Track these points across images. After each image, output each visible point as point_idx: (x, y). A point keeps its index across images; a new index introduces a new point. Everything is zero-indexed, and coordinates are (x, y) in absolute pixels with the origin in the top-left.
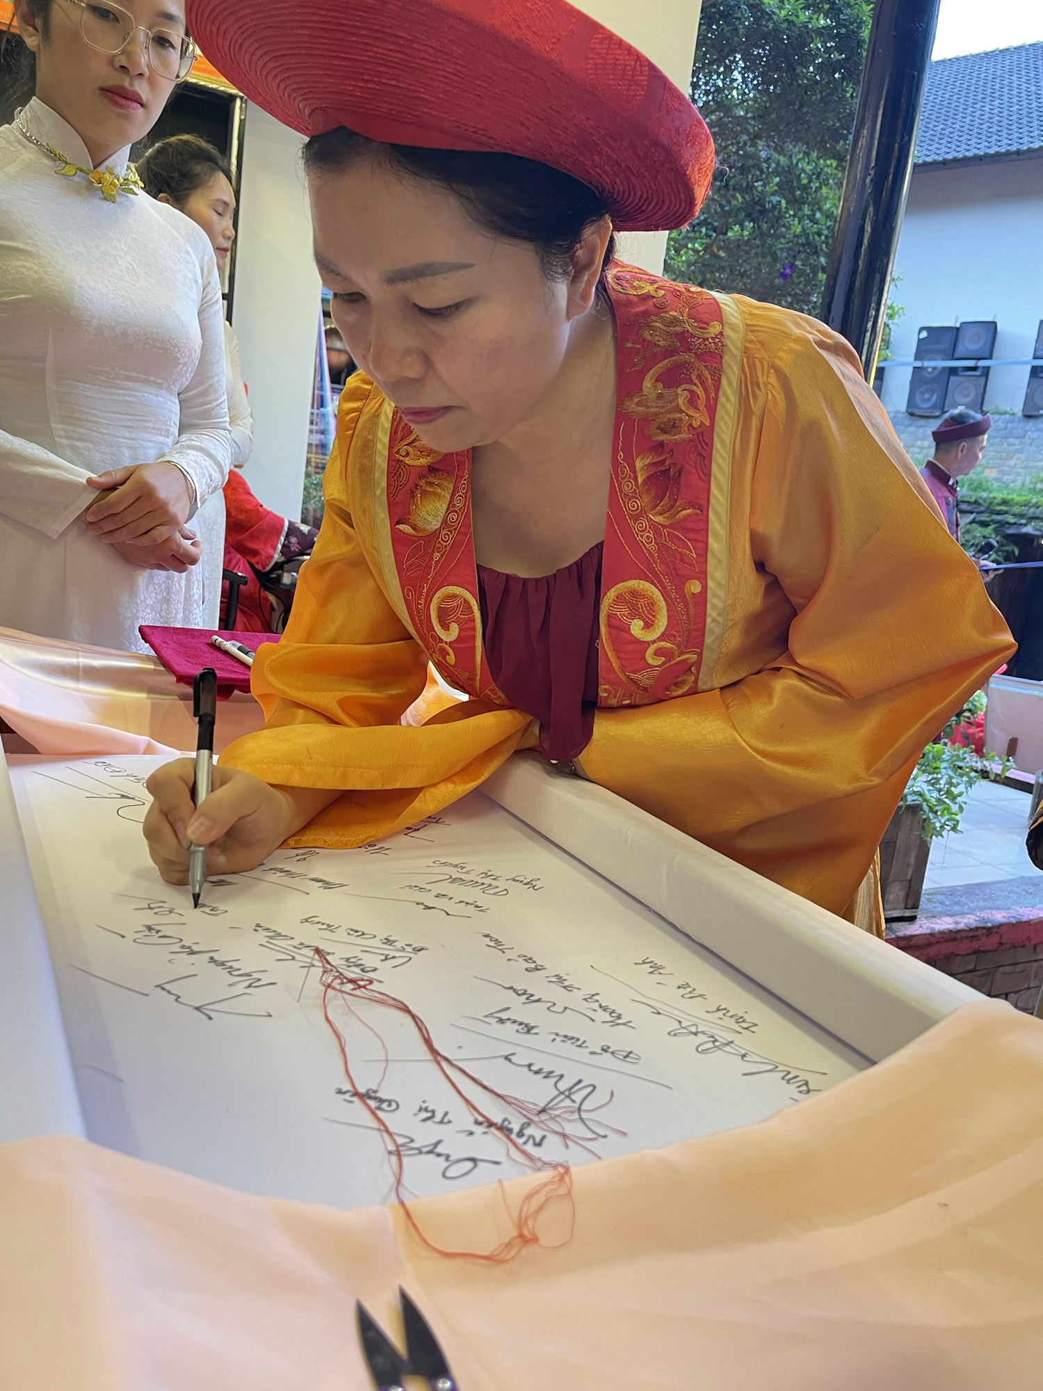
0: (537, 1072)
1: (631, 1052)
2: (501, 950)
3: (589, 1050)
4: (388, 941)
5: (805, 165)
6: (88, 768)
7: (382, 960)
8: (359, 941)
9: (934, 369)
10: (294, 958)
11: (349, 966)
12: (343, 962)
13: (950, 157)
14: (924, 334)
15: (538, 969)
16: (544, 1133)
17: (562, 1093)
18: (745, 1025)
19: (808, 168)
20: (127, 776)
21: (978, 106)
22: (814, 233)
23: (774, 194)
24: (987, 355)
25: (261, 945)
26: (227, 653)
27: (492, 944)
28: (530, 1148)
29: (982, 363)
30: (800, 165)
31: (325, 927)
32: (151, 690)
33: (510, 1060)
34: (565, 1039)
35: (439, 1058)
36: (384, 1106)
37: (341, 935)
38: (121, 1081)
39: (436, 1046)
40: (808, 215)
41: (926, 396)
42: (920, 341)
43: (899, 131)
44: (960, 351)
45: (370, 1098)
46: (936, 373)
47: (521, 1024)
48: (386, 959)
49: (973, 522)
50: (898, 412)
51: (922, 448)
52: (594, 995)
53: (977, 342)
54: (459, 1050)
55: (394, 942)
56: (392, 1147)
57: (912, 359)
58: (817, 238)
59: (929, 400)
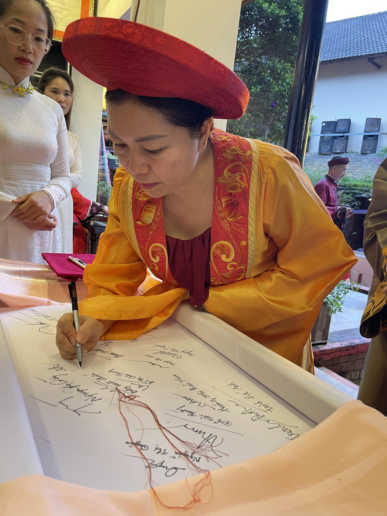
0: (196, 431)
1: (228, 422)
2: (180, 381)
3: (214, 421)
4: (140, 379)
5: (279, 66)
6: (26, 312)
7: (139, 387)
8: (129, 379)
9: (328, 137)
10: (107, 388)
11: (127, 390)
12: (125, 389)
13: (332, 59)
14: (324, 124)
15: (194, 389)
16: (200, 456)
17: (205, 439)
18: (268, 408)
19: (280, 67)
20: (42, 315)
21: (342, 40)
22: (283, 90)
23: (268, 76)
24: (347, 131)
25: (95, 382)
26: (74, 263)
27: (177, 379)
28: (195, 462)
29: (345, 134)
30: (277, 66)
31: (117, 374)
32: (47, 278)
33: (186, 427)
34: (205, 417)
35: (161, 427)
36: (143, 448)
37: (123, 377)
38: (50, 442)
39: (160, 423)
40: (281, 84)
41: (326, 147)
42: (322, 126)
43: (313, 57)
44: (337, 130)
45: (138, 445)
46: (329, 138)
47: (189, 412)
48: (140, 387)
49: (344, 193)
50: (315, 153)
51: (324, 166)
52: (214, 399)
53: (344, 127)
54: (168, 423)
55: (142, 379)
56: (147, 465)
57: (320, 133)
58: (284, 92)
59: (326, 148)
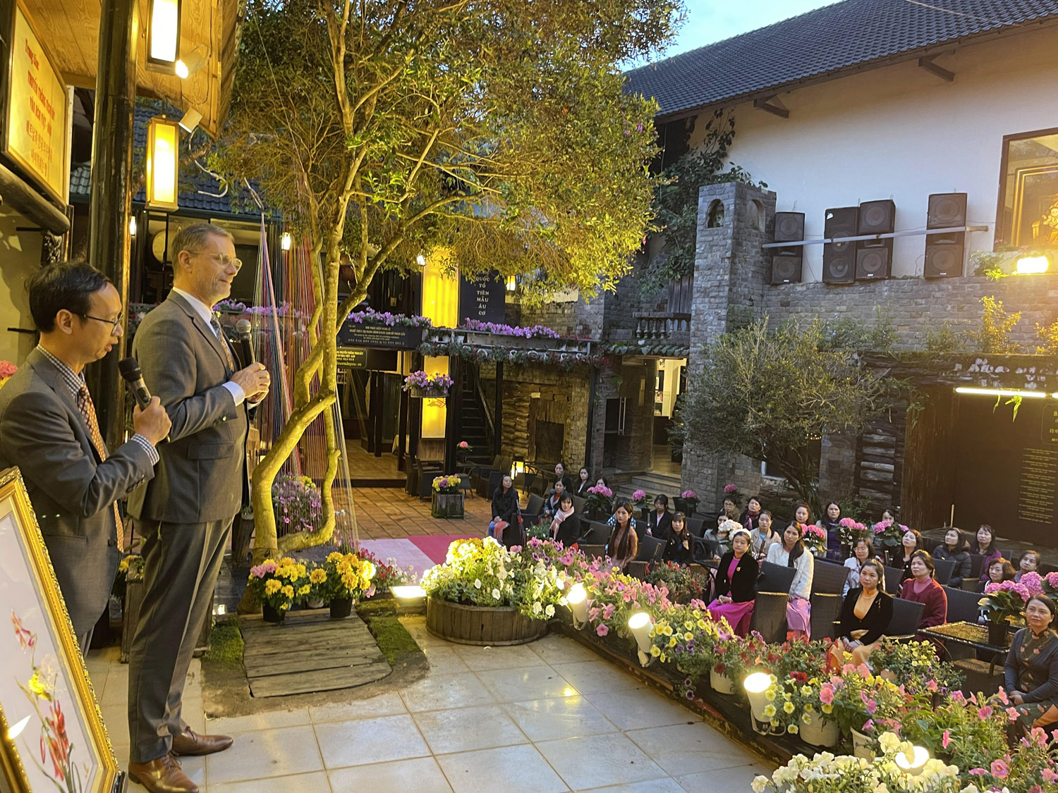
9: (843, 244)
14: (830, 216)
24: (888, 229)
29: (883, 236)
41: (840, 267)
42: (827, 221)
44: (863, 226)
46: (844, 247)
50: (817, 283)
53: (878, 219)
57: (822, 237)
59: (842, 271)
